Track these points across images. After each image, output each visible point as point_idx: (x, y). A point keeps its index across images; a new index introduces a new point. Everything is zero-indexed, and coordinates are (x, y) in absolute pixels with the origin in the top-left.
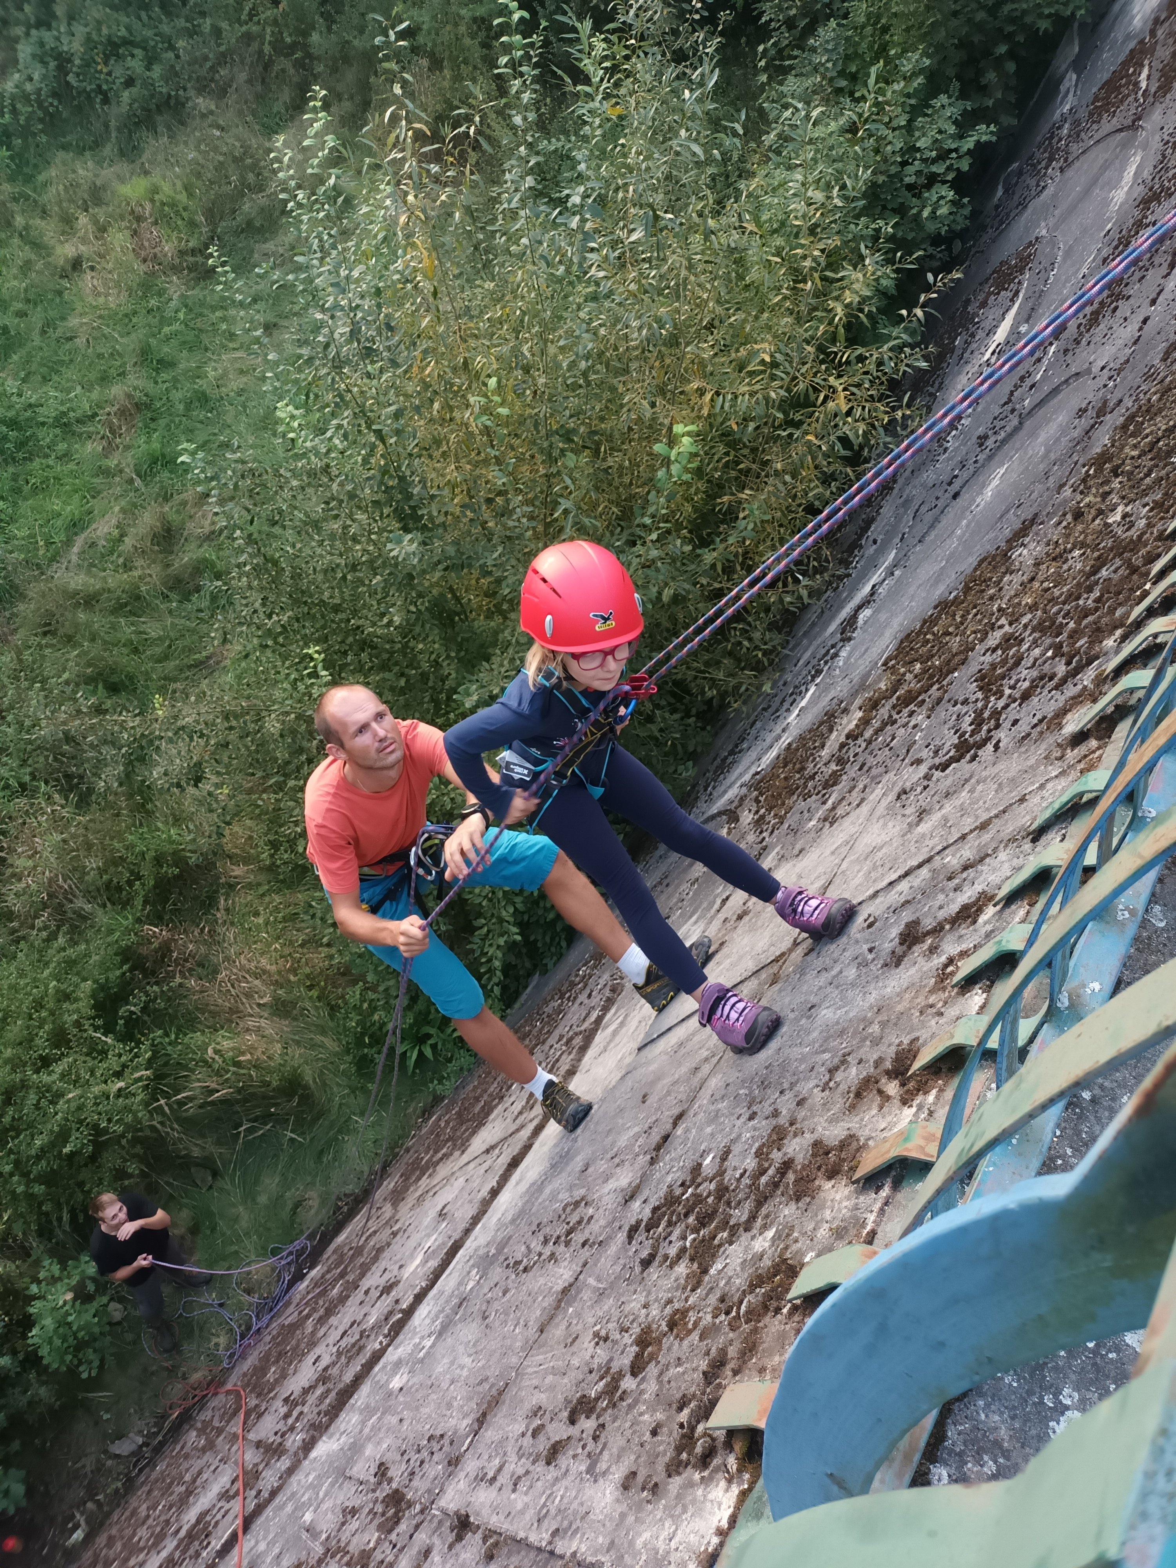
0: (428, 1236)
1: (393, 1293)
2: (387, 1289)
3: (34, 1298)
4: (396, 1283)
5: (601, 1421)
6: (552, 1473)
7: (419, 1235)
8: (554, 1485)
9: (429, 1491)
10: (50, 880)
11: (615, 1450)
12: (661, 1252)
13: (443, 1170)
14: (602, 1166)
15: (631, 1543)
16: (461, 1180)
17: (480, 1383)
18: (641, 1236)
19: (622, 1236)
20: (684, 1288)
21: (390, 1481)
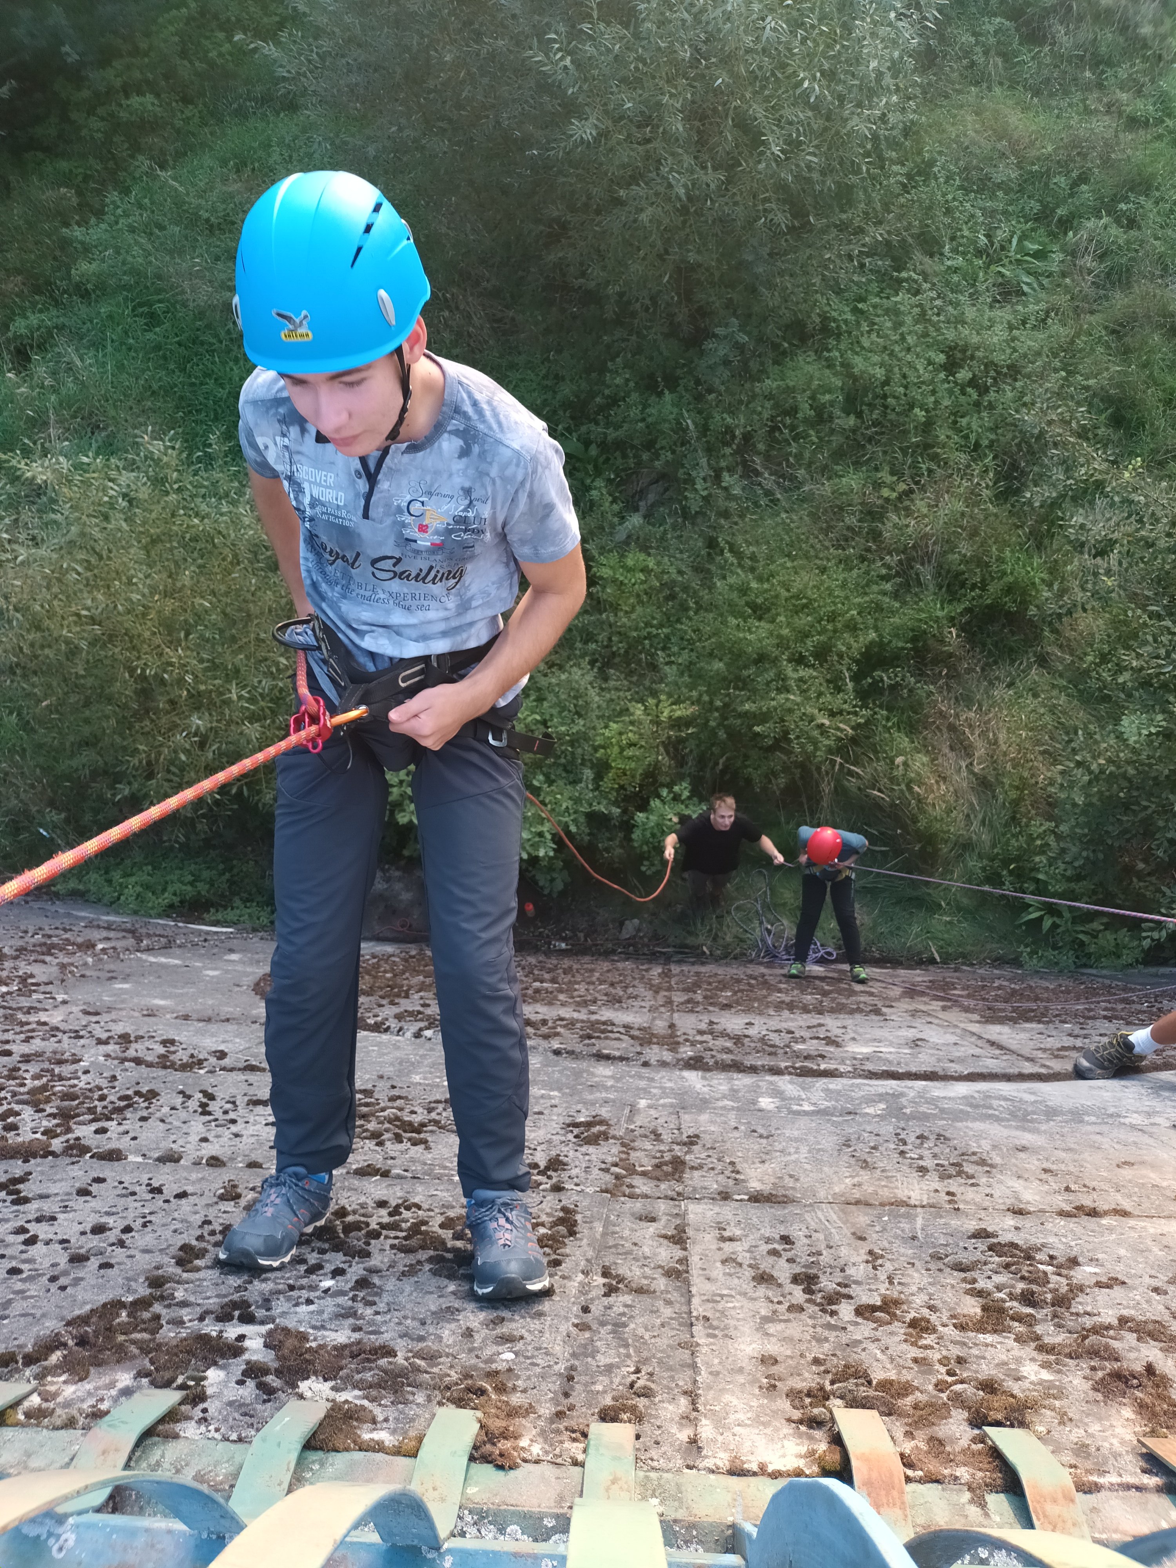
0: (891, 1044)
1: (828, 1048)
2: (830, 1041)
3: (659, 796)
4: (837, 1045)
5: (806, 1305)
6: (747, 1286)
7: (887, 1035)
8: (740, 1294)
9: (695, 1189)
10: (926, 534)
11: (788, 1333)
12: (975, 1274)
13: (954, 1016)
14: (1033, 1164)
15: (723, 1391)
16: (953, 1039)
17: (791, 1176)
18: (982, 1245)
19: (972, 1225)
20: (953, 1317)
21: (689, 1152)
